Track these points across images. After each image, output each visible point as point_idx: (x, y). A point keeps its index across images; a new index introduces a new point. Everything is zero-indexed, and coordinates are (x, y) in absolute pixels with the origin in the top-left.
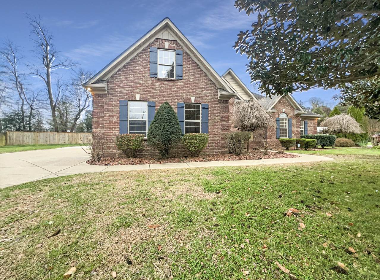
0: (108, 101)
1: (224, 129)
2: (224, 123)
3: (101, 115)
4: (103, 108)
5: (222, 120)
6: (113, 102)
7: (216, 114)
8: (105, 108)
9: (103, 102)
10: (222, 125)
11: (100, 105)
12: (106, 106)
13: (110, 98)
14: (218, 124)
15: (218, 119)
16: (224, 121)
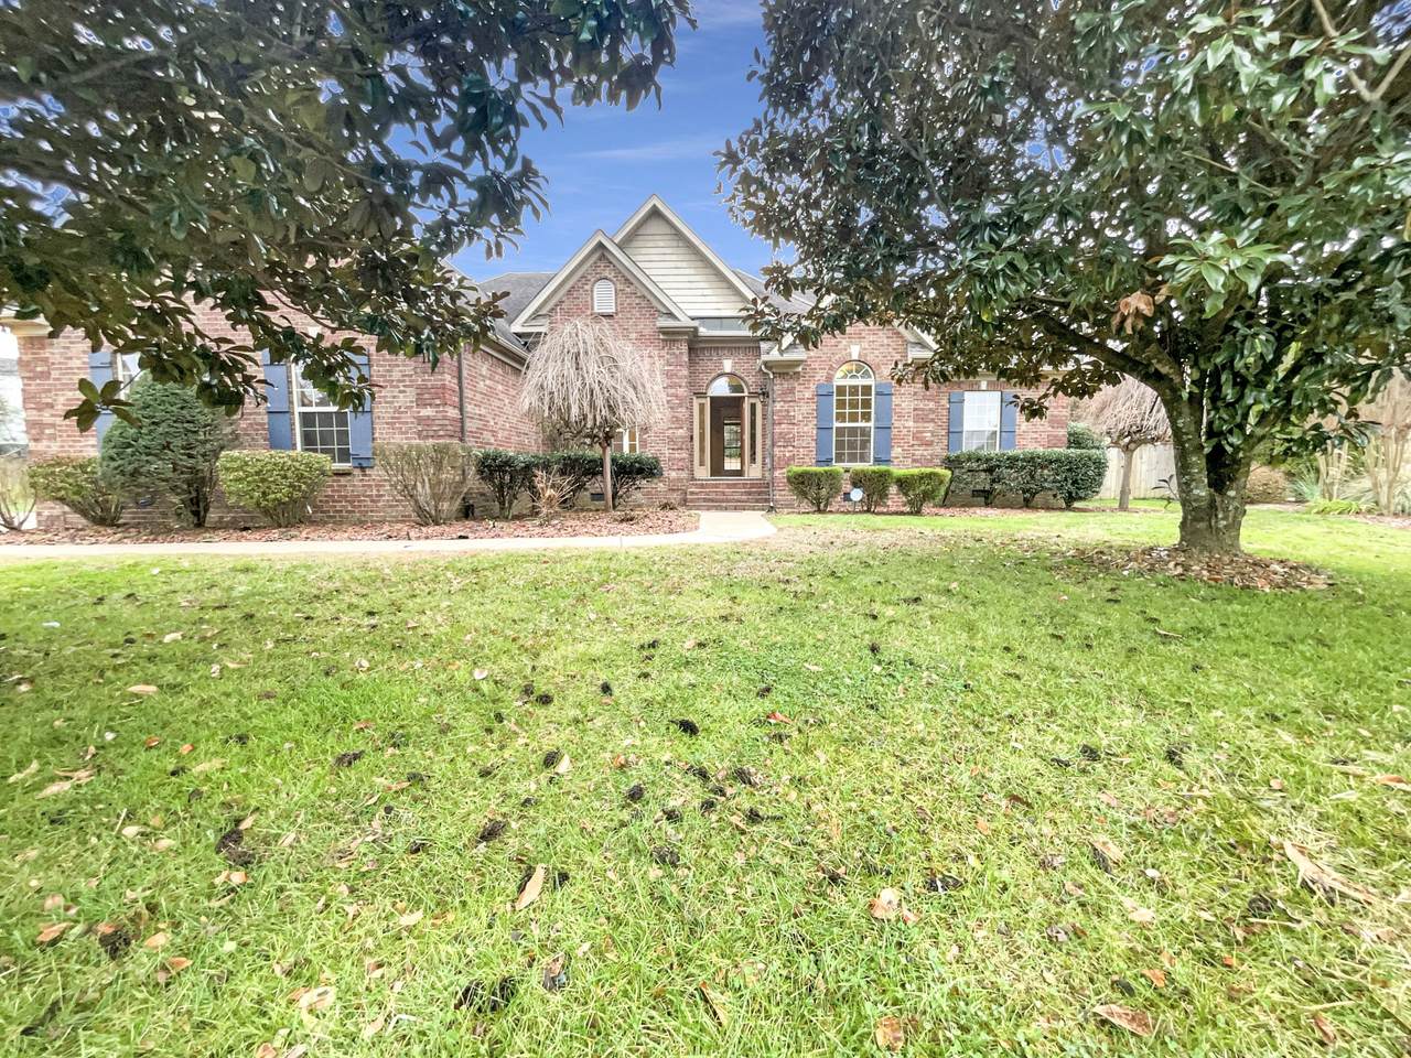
0: (57, 358)
1: (431, 433)
2: (428, 412)
3: (44, 401)
4: (48, 378)
5: (421, 403)
6: (71, 358)
7: (399, 381)
8: (55, 379)
9: (45, 360)
10: (420, 420)
11: (39, 369)
12: (55, 374)
13: (64, 348)
14: (407, 418)
15: (407, 398)
16: (430, 405)
